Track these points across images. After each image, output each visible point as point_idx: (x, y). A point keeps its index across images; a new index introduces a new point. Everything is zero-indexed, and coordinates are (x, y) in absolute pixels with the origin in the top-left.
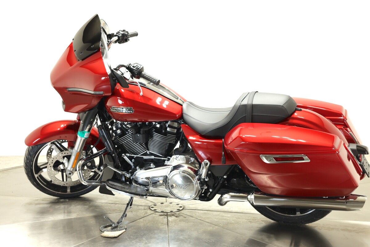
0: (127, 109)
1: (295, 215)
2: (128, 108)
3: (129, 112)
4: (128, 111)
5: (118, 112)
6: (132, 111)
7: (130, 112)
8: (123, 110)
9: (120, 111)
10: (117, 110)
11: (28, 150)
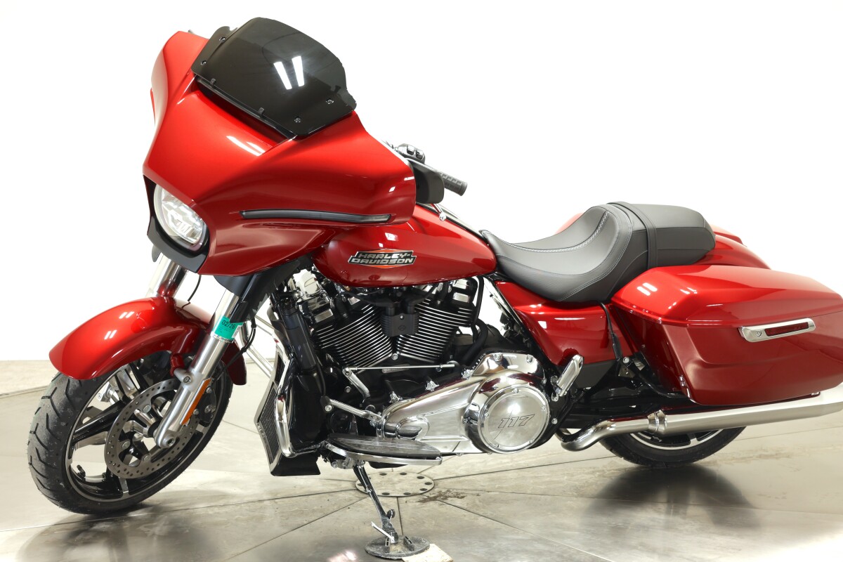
0: (402, 256)
1: (688, 444)
2: (403, 253)
3: (404, 263)
4: (404, 260)
5: (375, 264)
6: (412, 259)
7: (408, 262)
8: (390, 259)
9: (382, 262)
10: (374, 259)
11: (66, 393)
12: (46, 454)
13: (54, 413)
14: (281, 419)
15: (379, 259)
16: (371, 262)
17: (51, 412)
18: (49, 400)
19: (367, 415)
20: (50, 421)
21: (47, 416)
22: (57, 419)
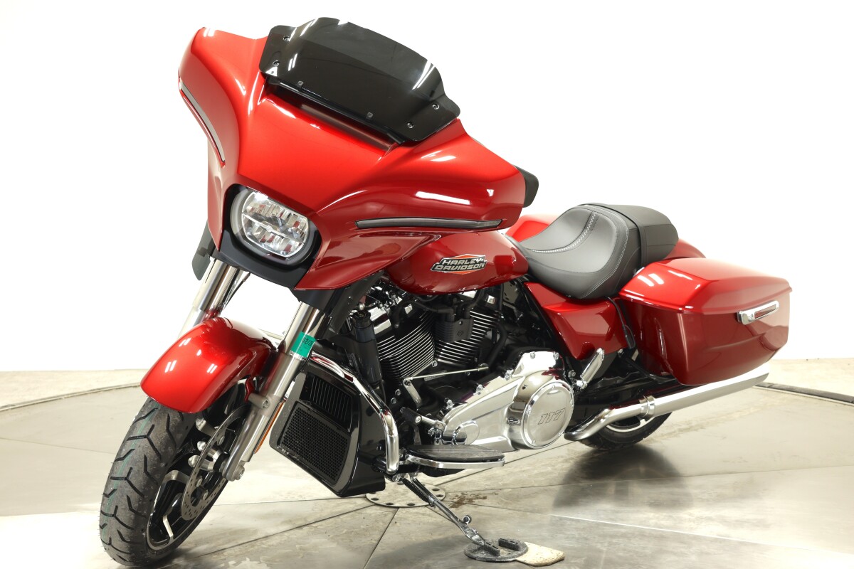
0: (478, 261)
1: (637, 426)
2: (479, 259)
3: (478, 268)
5: (456, 270)
6: (484, 264)
7: (481, 267)
8: (469, 265)
9: (462, 268)
11: (168, 430)
12: (140, 501)
13: (154, 453)
14: (391, 433)
15: (460, 265)
16: (452, 269)
17: (150, 453)
18: (146, 439)
19: (436, 423)
20: (149, 464)
21: (145, 458)
22: (158, 460)
